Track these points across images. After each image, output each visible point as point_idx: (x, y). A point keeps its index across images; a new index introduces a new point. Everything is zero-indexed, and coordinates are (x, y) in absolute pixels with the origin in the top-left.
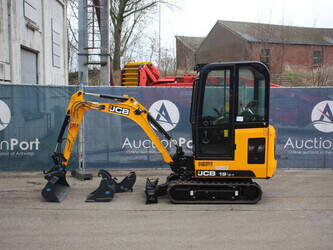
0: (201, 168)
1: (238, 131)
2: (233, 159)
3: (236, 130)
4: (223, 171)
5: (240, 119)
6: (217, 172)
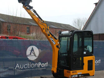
0: (73, 74)
1: (84, 58)
2: (83, 69)
3: (84, 57)
4: (80, 75)
5: (85, 53)
6: (78, 75)
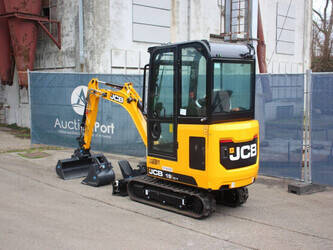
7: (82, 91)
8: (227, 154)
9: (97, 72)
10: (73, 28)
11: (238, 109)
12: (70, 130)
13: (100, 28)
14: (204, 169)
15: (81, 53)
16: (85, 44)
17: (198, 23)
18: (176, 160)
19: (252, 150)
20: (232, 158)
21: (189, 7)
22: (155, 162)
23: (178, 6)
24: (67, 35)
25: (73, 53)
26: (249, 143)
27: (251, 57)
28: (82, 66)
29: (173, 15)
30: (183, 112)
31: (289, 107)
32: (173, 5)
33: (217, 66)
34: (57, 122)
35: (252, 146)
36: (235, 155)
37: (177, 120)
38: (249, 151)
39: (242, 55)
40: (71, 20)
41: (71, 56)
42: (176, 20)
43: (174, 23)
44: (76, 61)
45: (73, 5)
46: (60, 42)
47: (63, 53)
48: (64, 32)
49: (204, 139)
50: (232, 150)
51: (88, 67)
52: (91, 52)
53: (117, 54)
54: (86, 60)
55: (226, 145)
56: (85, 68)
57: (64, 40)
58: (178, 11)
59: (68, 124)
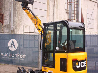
7: (13, 41)
8: (75, 65)
9: (18, 34)
10: (9, 17)
11: (78, 48)
12: (7, 57)
13: (20, 17)
14: (66, 71)
15: (12, 26)
16: (13, 23)
17: (57, 16)
18: (54, 68)
19: (85, 64)
20: (77, 67)
21: (54, 10)
22: (46, 69)
23: (50, 9)
24: (6, 19)
25: (9, 26)
26: (84, 61)
27: (84, 27)
28: (12, 31)
29: (48, 12)
30: (57, 48)
31: (92, 49)
32: (48, 8)
33: (71, 30)
34: (2, 54)
35: (85, 62)
36: (78, 65)
37: (55, 52)
38: (84, 64)
39: (80, 27)
40: (8, 13)
41: (7, 28)
42: (49, 14)
43: (48, 16)
44: (9, 30)
45: (9, 8)
46: (3, 22)
47: (4, 26)
48: (5, 18)
49: (66, 59)
50: (77, 63)
51: (14, 32)
52: (16, 26)
53: (26, 27)
54: (14, 29)
55: (75, 62)
56: (13, 32)
57: (5, 21)
58: (50, 11)
59: (6, 54)
